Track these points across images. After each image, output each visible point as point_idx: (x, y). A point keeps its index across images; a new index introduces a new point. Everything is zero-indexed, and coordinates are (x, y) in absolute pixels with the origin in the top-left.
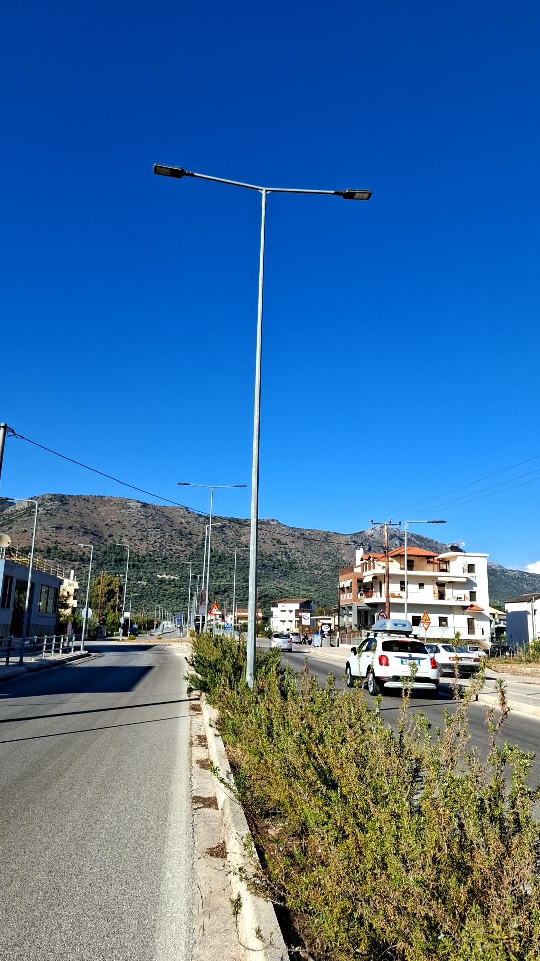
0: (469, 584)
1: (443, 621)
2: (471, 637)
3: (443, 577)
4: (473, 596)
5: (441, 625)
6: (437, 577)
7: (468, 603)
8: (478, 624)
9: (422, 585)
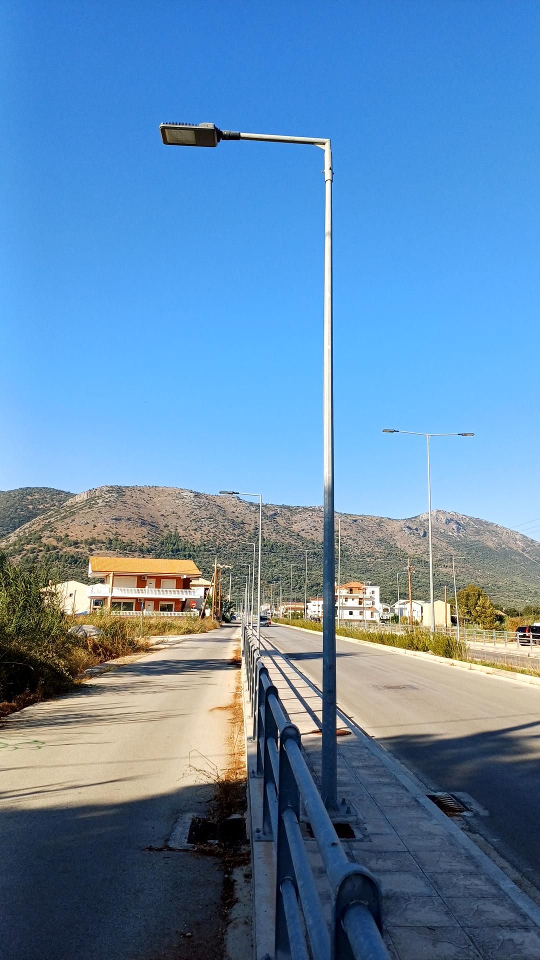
0: (371, 598)
1: (361, 613)
2: (372, 619)
3: (361, 596)
4: (373, 603)
5: (360, 615)
6: (358, 596)
7: (371, 606)
8: (375, 614)
9: (353, 599)
